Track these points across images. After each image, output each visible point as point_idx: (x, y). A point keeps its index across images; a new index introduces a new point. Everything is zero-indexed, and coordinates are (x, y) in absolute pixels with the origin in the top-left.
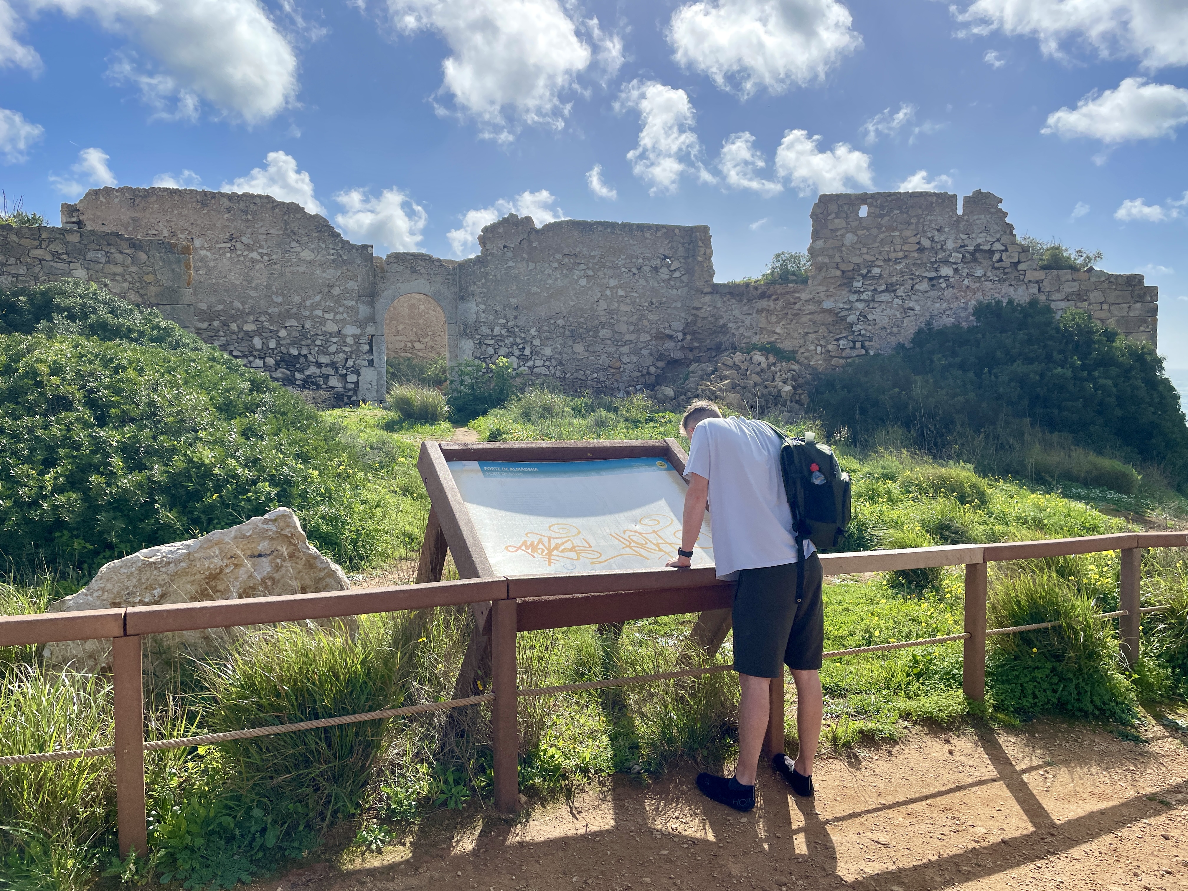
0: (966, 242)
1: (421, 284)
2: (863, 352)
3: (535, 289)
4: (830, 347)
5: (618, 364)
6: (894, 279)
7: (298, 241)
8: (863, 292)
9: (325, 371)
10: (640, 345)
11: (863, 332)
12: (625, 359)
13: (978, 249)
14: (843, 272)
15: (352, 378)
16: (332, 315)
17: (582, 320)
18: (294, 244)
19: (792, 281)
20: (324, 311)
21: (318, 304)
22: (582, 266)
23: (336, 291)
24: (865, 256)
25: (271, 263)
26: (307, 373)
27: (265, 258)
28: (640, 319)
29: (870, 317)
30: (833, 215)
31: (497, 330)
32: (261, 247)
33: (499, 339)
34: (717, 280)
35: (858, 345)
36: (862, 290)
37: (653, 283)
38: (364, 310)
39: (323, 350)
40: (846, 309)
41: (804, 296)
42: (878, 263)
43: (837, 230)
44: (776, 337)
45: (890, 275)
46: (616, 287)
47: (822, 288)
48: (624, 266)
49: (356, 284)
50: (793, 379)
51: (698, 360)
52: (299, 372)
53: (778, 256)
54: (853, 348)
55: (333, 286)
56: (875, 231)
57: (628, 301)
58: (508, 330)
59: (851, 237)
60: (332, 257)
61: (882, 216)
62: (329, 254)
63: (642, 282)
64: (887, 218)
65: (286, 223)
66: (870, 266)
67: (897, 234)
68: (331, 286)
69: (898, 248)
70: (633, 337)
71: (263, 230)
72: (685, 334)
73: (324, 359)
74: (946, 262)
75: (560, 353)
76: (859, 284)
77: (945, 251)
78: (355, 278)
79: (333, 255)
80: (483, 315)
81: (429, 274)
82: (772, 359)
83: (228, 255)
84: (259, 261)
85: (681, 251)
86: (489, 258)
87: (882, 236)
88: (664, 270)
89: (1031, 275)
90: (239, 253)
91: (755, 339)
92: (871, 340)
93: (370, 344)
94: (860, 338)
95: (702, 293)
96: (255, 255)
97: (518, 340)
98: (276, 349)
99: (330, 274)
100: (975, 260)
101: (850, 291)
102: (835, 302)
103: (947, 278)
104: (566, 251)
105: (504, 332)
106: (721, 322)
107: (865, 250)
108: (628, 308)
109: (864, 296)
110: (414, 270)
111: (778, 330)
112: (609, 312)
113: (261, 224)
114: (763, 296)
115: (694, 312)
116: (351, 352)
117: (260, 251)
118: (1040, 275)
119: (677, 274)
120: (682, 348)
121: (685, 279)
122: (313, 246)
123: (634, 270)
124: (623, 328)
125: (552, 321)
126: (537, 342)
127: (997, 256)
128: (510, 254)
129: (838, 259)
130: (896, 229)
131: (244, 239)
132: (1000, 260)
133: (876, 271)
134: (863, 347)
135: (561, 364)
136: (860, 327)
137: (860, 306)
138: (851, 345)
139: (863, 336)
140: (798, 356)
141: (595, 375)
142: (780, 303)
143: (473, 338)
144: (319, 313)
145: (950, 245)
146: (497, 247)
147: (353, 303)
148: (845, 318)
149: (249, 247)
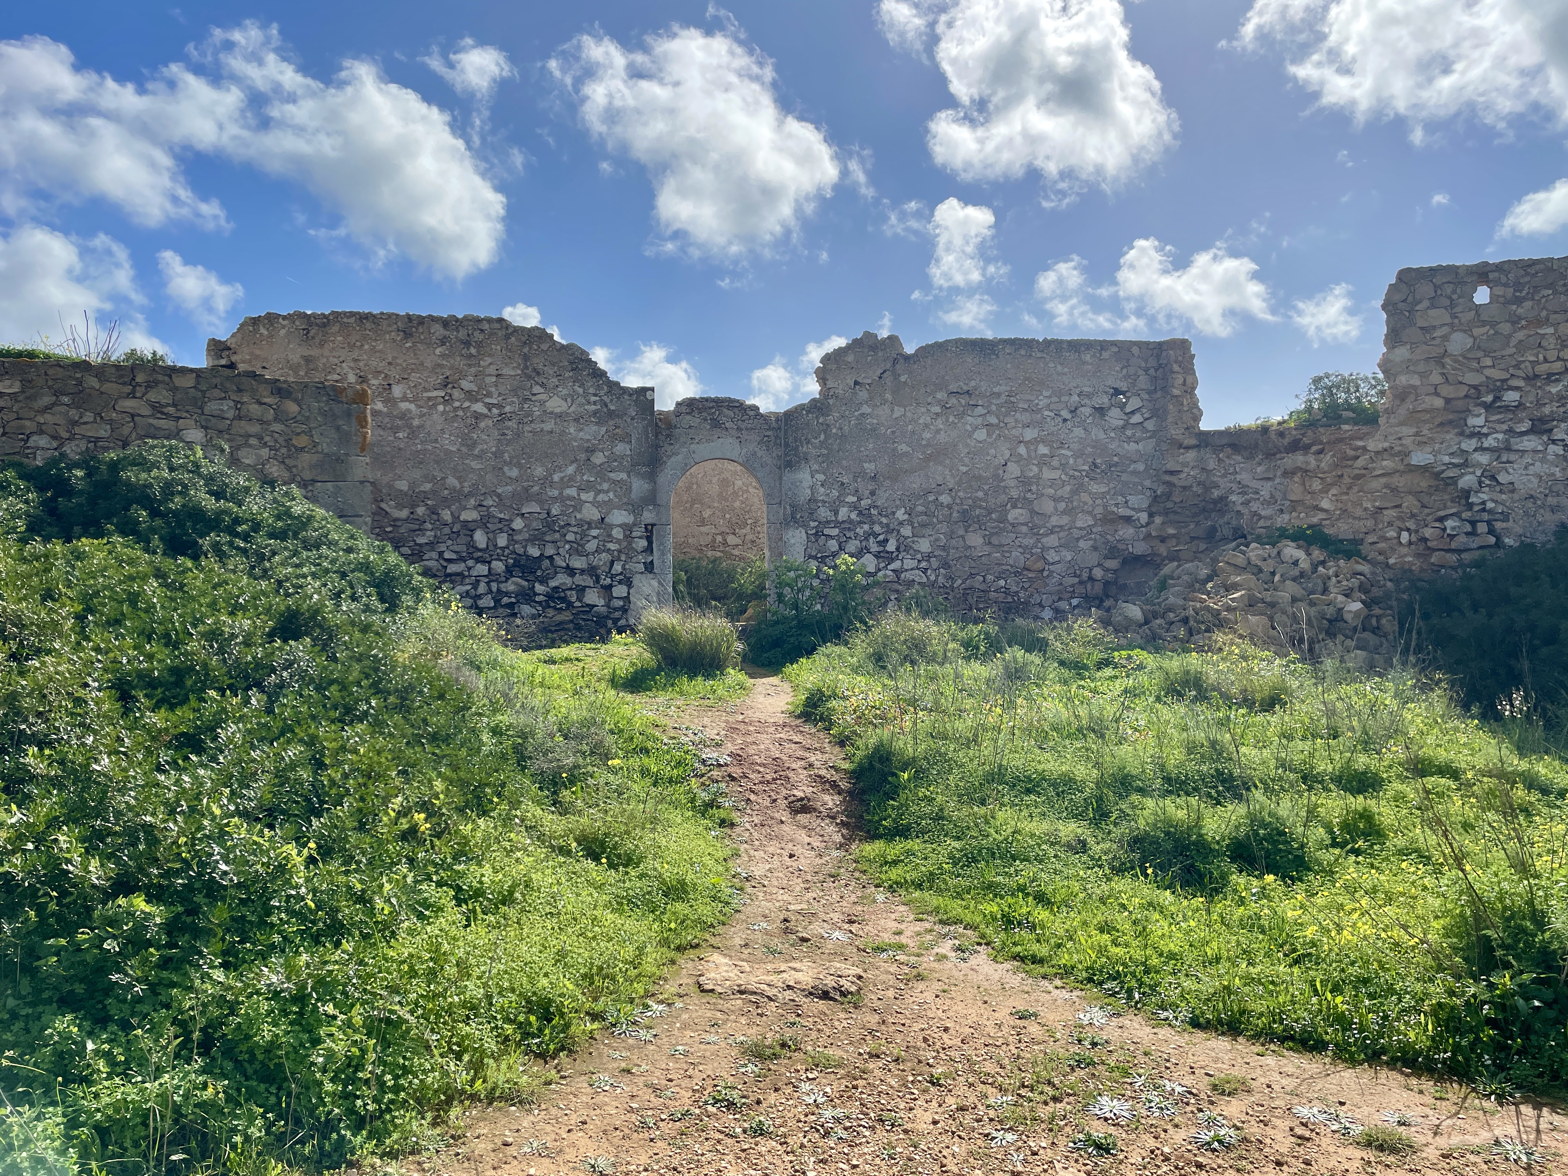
1: (727, 445)
2: (1492, 540)
3: (903, 448)
4: (1428, 532)
5: (1040, 565)
6: (1547, 410)
7: (543, 385)
8: (1486, 435)
9: (579, 580)
10: (1076, 533)
11: (1490, 505)
12: (1052, 556)
14: (1448, 401)
15: (620, 591)
16: (592, 494)
17: (980, 494)
18: (537, 389)
19: (1347, 421)
20: (580, 489)
21: (571, 478)
22: (980, 410)
23: (598, 459)
24: (1488, 372)
25: (503, 417)
26: (553, 583)
27: (495, 411)
28: (1075, 492)
29: (1502, 478)
30: (1426, 304)
31: (843, 513)
32: (489, 395)
33: (847, 527)
34: (1204, 425)
35: (1482, 528)
36: (1485, 430)
37: (1097, 434)
38: (639, 486)
39: (578, 549)
40: (1455, 466)
41: (1373, 445)
42: (1514, 383)
43: (1434, 328)
44: (1322, 515)
45: (1539, 404)
46: (1036, 441)
47: (1410, 430)
48: (1048, 407)
49: (628, 447)
50: (1362, 588)
51: (1174, 557)
52: (541, 583)
53: (1317, 381)
54: (1473, 533)
55: (593, 451)
56: (1506, 328)
57: (1055, 463)
58: (860, 513)
59: (1460, 340)
60: (593, 407)
61: (1519, 301)
62: (589, 403)
63: (1079, 432)
64: (1528, 304)
65: (526, 358)
66: (1504, 386)
67: (1551, 330)
68: (591, 451)
69: (1552, 355)
70: (1065, 520)
71: (492, 370)
72: (1151, 515)
73: (578, 563)
75: (944, 548)
76: (1480, 421)
78: (626, 438)
79: (595, 403)
80: (822, 490)
81: (739, 429)
82: (1317, 554)
83: (441, 408)
84: (486, 416)
85: (1143, 382)
86: (831, 402)
87: (1520, 335)
88: (1115, 412)
90: (457, 404)
91: (1282, 520)
92: (1506, 519)
93: (649, 539)
94: (1485, 516)
95: (1180, 446)
96: (479, 407)
97: (877, 528)
98: (507, 547)
99: (591, 432)
101: (1462, 434)
102: (1435, 453)
104: (953, 387)
105: (854, 516)
106: (1216, 493)
107: (1488, 362)
108: (1055, 475)
109: (1489, 442)
110: (716, 424)
111: (1325, 504)
112: (1024, 482)
113: (489, 360)
114: (1295, 446)
115: (1167, 478)
116: (620, 551)
117: (487, 400)
119: (1136, 418)
120: (1149, 536)
121: (1150, 425)
122: (565, 392)
123: (1065, 414)
124: (1048, 506)
125: (931, 498)
126: (907, 531)
128: (863, 395)
129: (1436, 379)
130: (1547, 322)
131: (465, 384)
133: (1511, 397)
134: (1491, 531)
135: (946, 565)
136: (1485, 497)
137: (1484, 459)
138: (1468, 528)
139: (1490, 512)
140: (1365, 549)
141: (1002, 583)
142: (1327, 459)
143: (805, 526)
144: (572, 492)
146: (841, 384)
147: (624, 476)
148: (1454, 480)
149: (471, 396)
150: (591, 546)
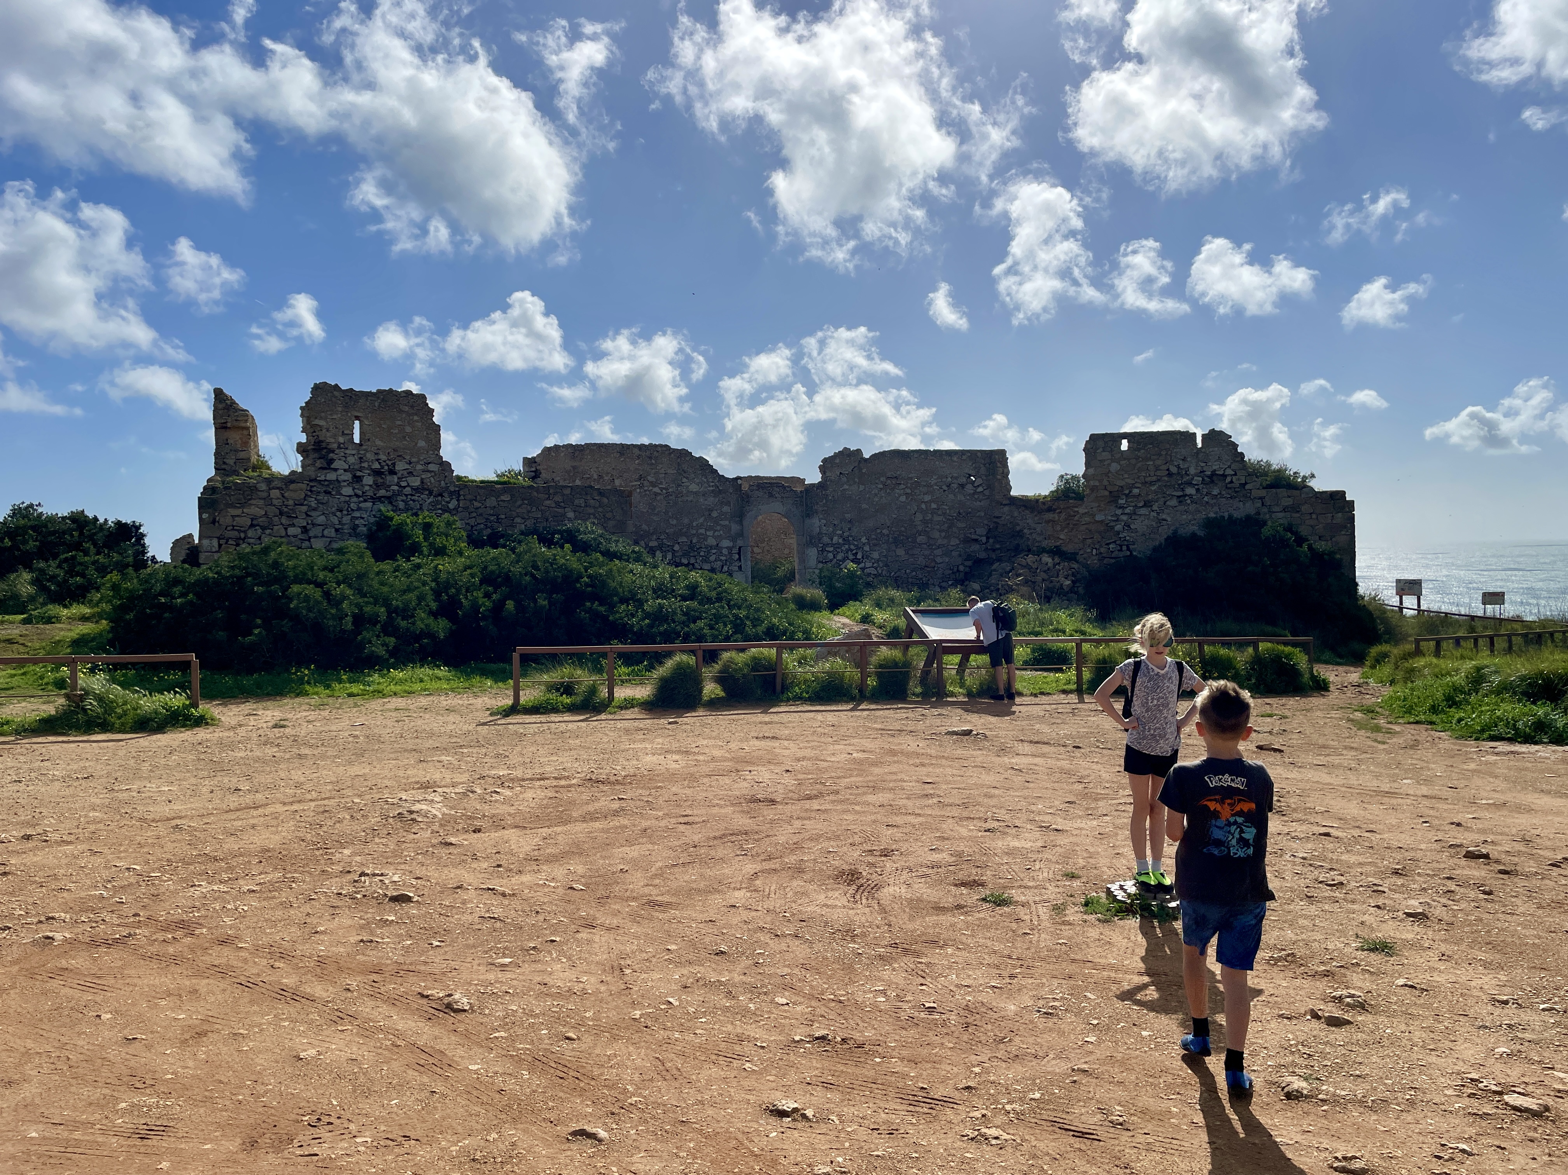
0: (1205, 469)
4: (1102, 550)
7: (687, 478)
8: (1126, 507)
11: (1128, 538)
12: (939, 560)
13: (1214, 474)
14: (1110, 492)
16: (712, 532)
17: (903, 529)
18: (684, 480)
19: (1072, 498)
20: (706, 530)
22: (902, 486)
23: (715, 514)
24: (1127, 481)
25: (668, 495)
27: (664, 491)
28: (949, 527)
29: (1133, 526)
31: (835, 539)
33: (837, 546)
35: (1124, 548)
36: (1125, 505)
40: (1114, 521)
41: (1082, 510)
42: (1137, 485)
43: (1107, 460)
45: (1147, 495)
46: (931, 501)
47: (1096, 505)
48: (936, 484)
49: (729, 508)
50: (1073, 575)
51: (999, 560)
53: (1062, 476)
54: (1121, 550)
56: (1133, 461)
58: (844, 540)
59: (1115, 467)
60: (711, 488)
61: (1139, 450)
62: (709, 486)
63: (951, 496)
66: (1132, 487)
67: (1151, 463)
68: (711, 510)
69: (1152, 473)
70: (945, 541)
72: (988, 538)
74: (1190, 484)
75: (885, 556)
76: (1123, 502)
77: (1188, 475)
79: (712, 486)
80: (825, 528)
81: (783, 498)
82: (1057, 560)
84: (660, 494)
86: (827, 483)
87: (1139, 465)
88: (969, 486)
89: (1254, 494)
90: (646, 488)
91: (1045, 544)
92: (1134, 544)
94: (1126, 543)
95: (1001, 504)
97: (852, 547)
99: (711, 500)
100: (1212, 482)
101: (1116, 507)
102: (1105, 515)
103: (1191, 496)
104: (889, 474)
105: (841, 541)
106: (1018, 528)
107: (1127, 476)
109: (1127, 511)
110: (771, 495)
111: (1062, 537)
112: (925, 522)
113: (661, 466)
114: (1050, 510)
115: (995, 520)
116: (726, 560)
117: (660, 486)
118: (1263, 493)
119: (980, 489)
120: (986, 549)
121: (987, 492)
122: (697, 480)
125: (879, 531)
128: (844, 479)
129: (1105, 483)
130: (1150, 459)
131: (650, 478)
132: (1232, 482)
133: (1136, 491)
134: (1128, 549)
135: (887, 565)
136: (1125, 534)
137: (1124, 518)
138: (1119, 548)
140: (1078, 557)
142: (1063, 516)
144: (702, 531)
145: (1192, 471)
146: (833, 475)
147: (727, 523)
148: (1112, 527)
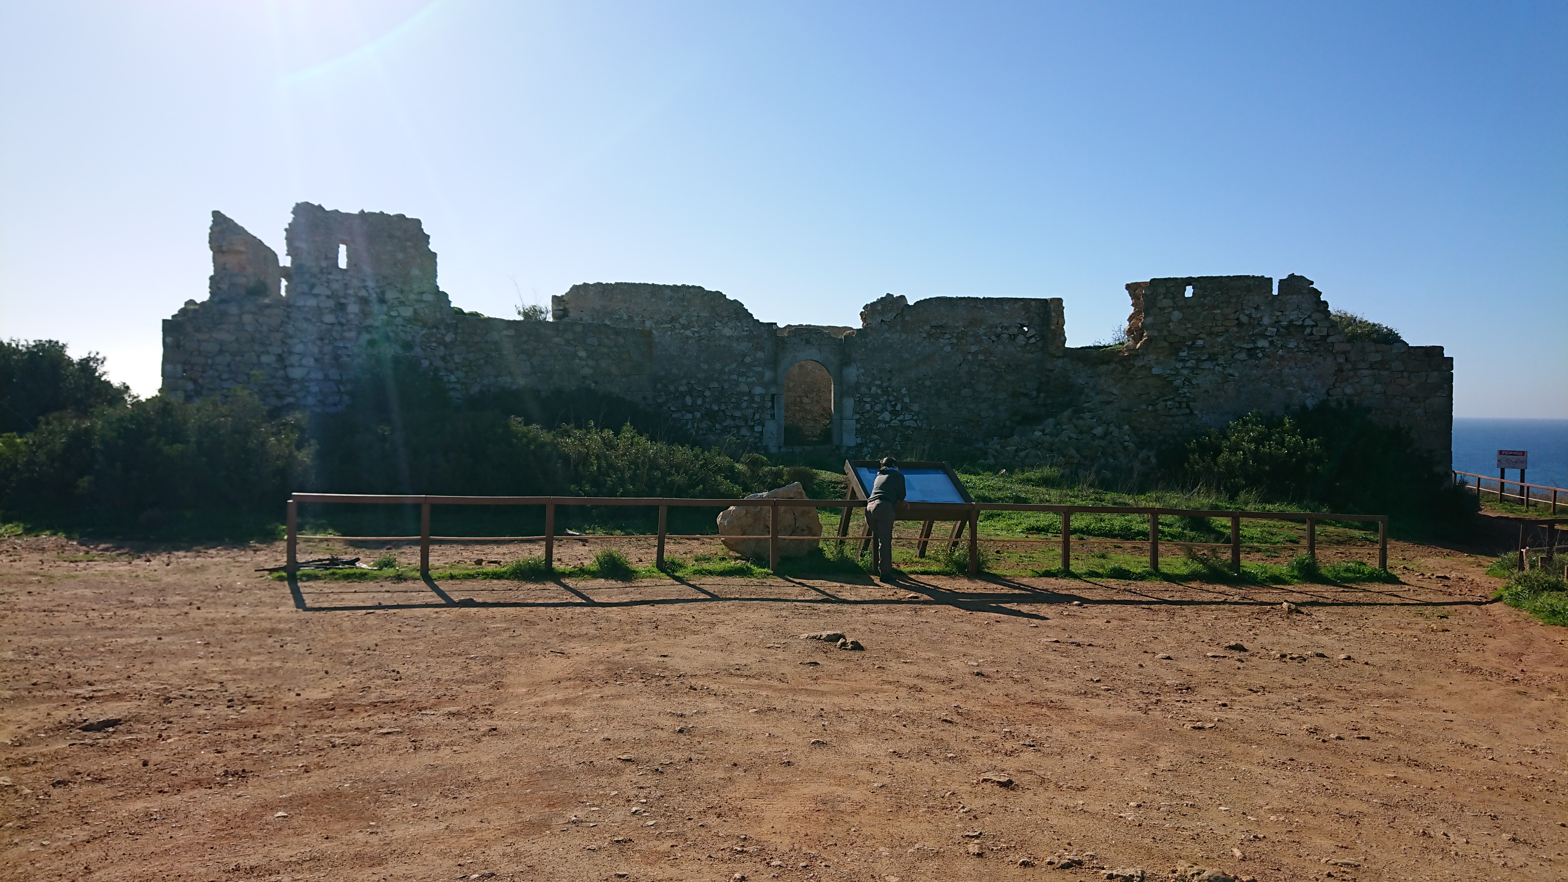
0: (1280, 319)
1: (813, 353)
2: (1188, 411)
4: (1159, 407)
5: (977, 418)
6: (1215, 350)
7: (720, 322)
8: (1188, 361)
9: (738, 422)
10: (998, 402)
11: (1188, 394)
12: (984, 414)
13: (1291, 324)
14: (1171, 344)
15: (758, 429)
16: (745, 378)
18: (717, 324)
20: (738, 375)
21: (734, 370)
22: (948, 336)
23: (748, 360)
24: (1190, 330)
25: (700, 338)
26: (725, 424)
27: (696, 335)
28: (998, 380)
29: (1194, 382)
30: (1161, 296)
31: (874, 389)
33: (875, 397)
35: (1184, 405)
36: (1187, 358)
37: (1010, 349)
38: (768, 375)
39: (737, 407)
40: (1173, 375)
41: (1137, 363)
42: (1201, 336)
43: (1165, 308)
45: (1213, 347)
46: (978, 352)
47: (1153, 357)
48: (985, 334)
49: (763, 354)
52: (719, 423)
54: (1180, 407)
55: (745, 356)
56: (1198, 310)
57: (987, 364)
58: (883, 390)
59: (1177, 315)
60: (746, 333)
61: (1205, 297)
62: (744, 331)
63: (1001, 347)
64: (1209, 298)
65: (712, 307)
66: (1195, 338)
67: (1219, 311)
69: (1219, 323)
70: (991, 395)
71: (695, 314)
72: (1038, 393)
73: (737, 414)
74: (1263, 336)
75: (926, 409)
76: (1185, 354)
77: (1261, 325)
78: (762, 349)
79: (747, 331)
80: (862, 377)
83: (669, 333)
84: (692, 337)
85: (1036, 321)
86: (869, 331)
87: (1205, 313)
88: (1021, 337)
89: (1337, 348)
90: (677, 331)
93: (773, 400)
94: (1185, 399)
96: (688, 333)
97: (891, 398)
98: (702, 405)
99: (744, 346)
100: (1289, 333)
102: (1164, 369)
103: (1263, 349)
104: (933, 323)
106: (1071, 382)
107: (1189, 325)
109: (1189, 364)
110: (808, 342)
112: (971, 374)
113: (693, 309)
116: (758, 408)
117: (692, 329)
118: (1347, 347)
119: (1033, 340)
120: (1036, 404)
121: (1040, 344)
122: (731, 325)
123: (994, 338)
124: (982, 387)
125: (920, 382)
126: (907, 400)
127: (1308, 331)
128: (886, 327)
129: (1165, 333)
130: (1218, 307)
131: (682, 321)
132: (1311, 334)
133: (1200, 342)
136: (1186, 390)
137: (1185, 372)
138: (1178, 405)
139: (1188, 398)
140: (1132, 414)
141: (957, 428)
143: (854, 396)
144: (735, 377)
145: (1266, 321)
146: (875, 322)
148: (1171, 382)
149: (684, 327)
150: (744, 405)
